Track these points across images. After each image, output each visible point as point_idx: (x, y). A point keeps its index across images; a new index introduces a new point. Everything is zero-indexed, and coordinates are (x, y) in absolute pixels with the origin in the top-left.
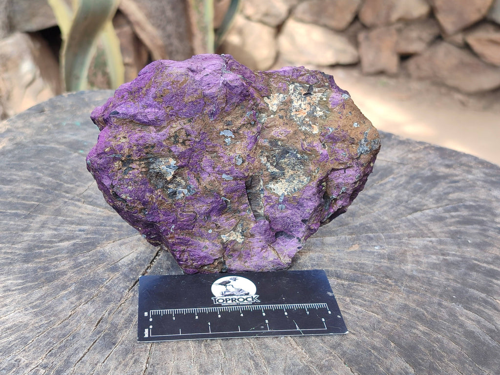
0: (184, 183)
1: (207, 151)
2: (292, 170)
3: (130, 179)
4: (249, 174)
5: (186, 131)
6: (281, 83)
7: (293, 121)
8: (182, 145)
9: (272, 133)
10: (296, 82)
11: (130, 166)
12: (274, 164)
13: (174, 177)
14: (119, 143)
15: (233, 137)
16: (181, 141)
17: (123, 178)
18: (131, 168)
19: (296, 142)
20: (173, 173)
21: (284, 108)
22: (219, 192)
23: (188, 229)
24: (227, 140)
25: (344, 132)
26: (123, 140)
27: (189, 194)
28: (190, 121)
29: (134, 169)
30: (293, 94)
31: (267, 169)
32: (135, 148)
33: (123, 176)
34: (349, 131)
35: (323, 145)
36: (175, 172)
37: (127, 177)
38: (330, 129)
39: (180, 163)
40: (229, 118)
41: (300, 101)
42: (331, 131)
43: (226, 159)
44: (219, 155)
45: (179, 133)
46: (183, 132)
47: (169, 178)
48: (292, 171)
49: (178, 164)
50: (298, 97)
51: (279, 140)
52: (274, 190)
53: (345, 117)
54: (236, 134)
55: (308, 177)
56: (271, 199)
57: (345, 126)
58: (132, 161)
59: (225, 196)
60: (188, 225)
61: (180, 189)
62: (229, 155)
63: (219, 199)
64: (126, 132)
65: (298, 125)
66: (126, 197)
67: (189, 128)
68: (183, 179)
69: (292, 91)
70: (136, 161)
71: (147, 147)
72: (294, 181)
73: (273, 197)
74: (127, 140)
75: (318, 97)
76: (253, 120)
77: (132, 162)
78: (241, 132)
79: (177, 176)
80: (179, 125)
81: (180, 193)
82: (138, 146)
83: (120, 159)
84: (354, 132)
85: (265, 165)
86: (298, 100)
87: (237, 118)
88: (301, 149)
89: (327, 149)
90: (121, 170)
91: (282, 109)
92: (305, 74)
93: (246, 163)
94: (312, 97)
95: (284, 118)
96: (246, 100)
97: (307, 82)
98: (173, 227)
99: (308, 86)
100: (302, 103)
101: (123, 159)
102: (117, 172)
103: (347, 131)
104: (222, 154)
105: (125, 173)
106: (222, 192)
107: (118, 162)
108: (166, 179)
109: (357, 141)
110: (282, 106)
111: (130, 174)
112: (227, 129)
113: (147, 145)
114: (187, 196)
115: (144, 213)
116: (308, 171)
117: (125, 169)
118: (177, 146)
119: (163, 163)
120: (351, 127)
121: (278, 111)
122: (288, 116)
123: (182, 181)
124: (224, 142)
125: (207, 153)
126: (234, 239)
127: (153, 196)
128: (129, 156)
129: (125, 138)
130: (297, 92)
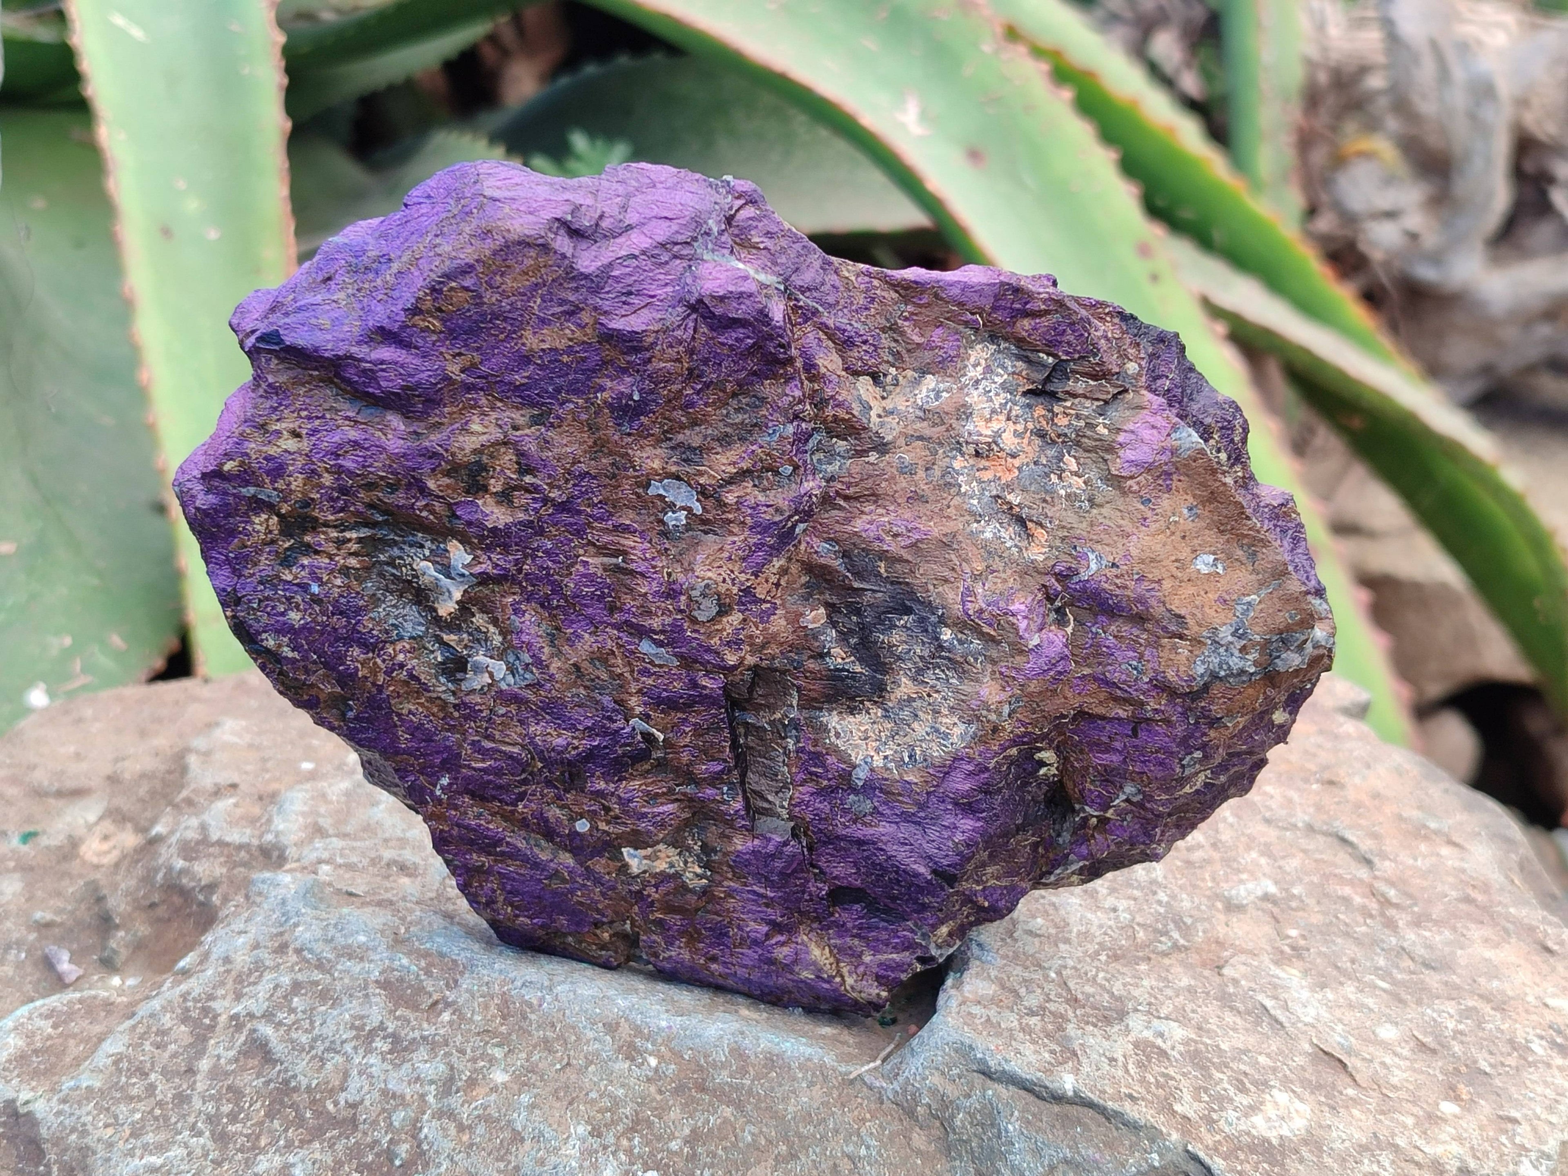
0: (497, 640)
1: (590, 543)
2: (914, 680)
3: (298, 585)
4: (743, 659)
5: (521, 454)
6: (939, 331)
7: (953, 491)
8: (499, 503)
9: (859, 525)
10: (1006, 339)
11: (308, 538)
12: (853, 641)
13: (465, 607)
14: (272, 451)
15: (698, 509)
16: (495, 485)
17: (277, 576)
18: (308, 546)
19: (946, 581)
20: (457, 595)
21: (927, 432)
22: (625, 696)
23: (500, 801)
24: (671, 519)
25: (1145, 585)
26: (291, 444)
27: (510, 679)
28: (536, 421)
29: (317, 552)
30: (977, 382)
31: (821, 656)
32: (327, 480)
33: (277, 567)
34: (1167, 584)
35: (1058, 611)
36: (465, 591)
37: (289, 578)
38: (1091, 556)
39: (486, 567)
40: (693, 437)
41: (1003, 418)
42: (1094, 566)
43: (655, 586)
44: (633, 566)
45: (492, 456)
46: (508, 458)
47: (446, 608)
48: (909, 683)
49: (478, 569)
50: (998, 401)
51: (883, 555)
52: (838, 735)
53: (1162, 524)
54: (710, 503)
55: (969, 723)
56: (824, 766)
57: (1153, 560)
58: (314, 525)
59: (646, 717)
60: (500, 787)
61: (481, 658)
62: (669, 574)
63: (619, 724)
64: (304, 414)
65: (972, 513)
66: (280, 646)
67: (532, 447)
68: (495, 622)
69: (980, 369)
70: (326, 524)
71: (370, 486)
72: (915, 725)
73: (831, 760)
74: (305, 445)
75: (1078, 417)
76: (790, 461)
77: (314, 529)
78: (730, 498)
79: (474, 609)
80: (492, 429)
81: (478, 669)
82: (339, 474)
83: (271, 508)
84: (1192, 590)
85: (815, 638)
86: (994, 411)
87: (725, 440)
88: (957, 609)
89: (1069, 630)
90: (274, 547)
91: (921, 438)
92: (1047, 312)
93: (735, 618)
94: (1056, 409)
95: (921, 474)
96: (775, 376)
97: (1051, 346)
98: (445, 781)
99: (1051, 360)
100: (1011, 426)
101: (285, 509)
102: (259, 552)
103: (1159, 582)
104: (642, 567)
105: (287, 561)
106: (633, 701)
107: (264, 516)
108: (435, 610)
109: (1196, 628)
110: (918, 425)
111: (303, 567)
112: (678, 478)
113: (372, 478)
114: (503, 686)
115: (343, 715)
116: (974, 704)
117: (287, 545)
118: (480, 502)
119: (427, 553)
120: (1182, 568)
121: (901, 441)
122: (937, 472)
123: (492, 629)
124: (661, 522)
125: (592, 550)
126: (672, 871)
127: (379, 661)
128: (307, 503)
129: (296, 434)
130: (999, 380)
